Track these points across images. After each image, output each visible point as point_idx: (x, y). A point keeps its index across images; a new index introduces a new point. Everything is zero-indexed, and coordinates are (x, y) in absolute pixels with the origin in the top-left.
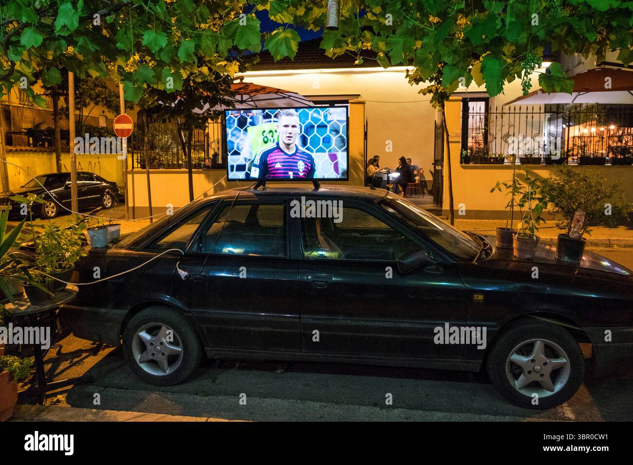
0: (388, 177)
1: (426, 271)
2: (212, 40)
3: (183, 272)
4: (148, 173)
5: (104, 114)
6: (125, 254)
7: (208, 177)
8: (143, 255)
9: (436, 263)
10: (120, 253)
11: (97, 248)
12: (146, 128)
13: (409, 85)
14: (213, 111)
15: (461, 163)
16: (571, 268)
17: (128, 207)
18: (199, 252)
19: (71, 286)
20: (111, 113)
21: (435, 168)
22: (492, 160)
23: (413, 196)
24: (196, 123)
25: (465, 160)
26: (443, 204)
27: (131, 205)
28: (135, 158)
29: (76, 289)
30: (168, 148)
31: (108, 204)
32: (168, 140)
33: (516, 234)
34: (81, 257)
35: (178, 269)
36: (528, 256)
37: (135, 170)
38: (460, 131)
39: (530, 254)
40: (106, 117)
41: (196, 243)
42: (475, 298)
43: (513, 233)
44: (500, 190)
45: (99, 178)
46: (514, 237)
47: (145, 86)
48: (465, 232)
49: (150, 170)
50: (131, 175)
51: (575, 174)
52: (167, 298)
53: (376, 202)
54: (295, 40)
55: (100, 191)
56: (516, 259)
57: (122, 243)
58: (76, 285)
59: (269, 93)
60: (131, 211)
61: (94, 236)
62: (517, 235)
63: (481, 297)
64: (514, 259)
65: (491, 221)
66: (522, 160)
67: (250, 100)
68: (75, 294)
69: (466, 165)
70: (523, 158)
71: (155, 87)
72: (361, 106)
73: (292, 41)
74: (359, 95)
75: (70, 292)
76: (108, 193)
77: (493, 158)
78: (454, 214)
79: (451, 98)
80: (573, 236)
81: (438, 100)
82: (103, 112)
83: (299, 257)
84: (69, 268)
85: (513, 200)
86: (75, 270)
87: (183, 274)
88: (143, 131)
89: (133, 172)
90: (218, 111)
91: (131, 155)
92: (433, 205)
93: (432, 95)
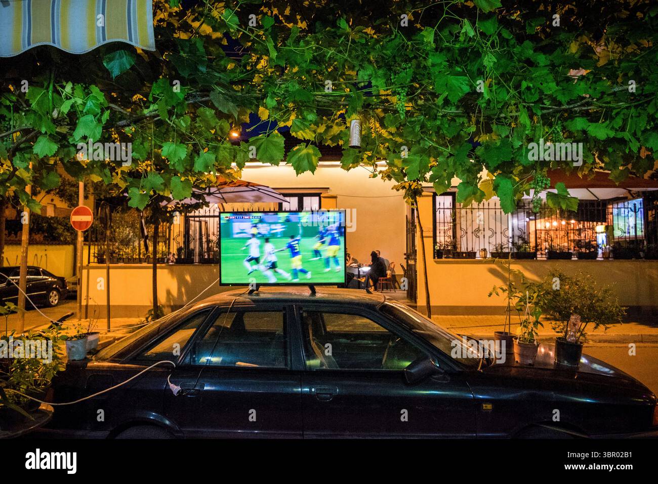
0: (359, 272)
1: (434, 380)
2: (230, 152)
3: (176, 387)
4: (109, 268)
5: (54, 203)
6: (109, 367)
7: (172, 272)
8: (129, 368)
9: (443, 371)
10: (103, 367)
11: (75, 360)
12: (109, 221)
13: (382, 181)
14: (182, 204)
15: (434, 258)
16: (572, 372)
17: (81, 306)
18: (192, 363)
19: (44, 406)
20: (64, 202)
21: (407, 262)
22: (464, 255)
23: (385, 291)
24: (164, 217)
25: (438, 254)
26: (418, 300)
27: (84, 303)
28: (92, 251)
29: (51, 409)
30: (129, 241)
31: (54, 301)
32: (129, 233)
33: (516, 339)
34: (59, 372)
35: (170, 383)
36: (530, 361)
37: (91, 265)
38: (431, 226)
39: (532, 359)
40: (55, 205)
41: (189, 354)
42: (484, 408)
43: (513, 337)
44: (498, 295)
45: (46, 273)
46: (514, 342)
47: (152, 193)
48: (459, 335)
49: (111, 265)
50: (86, 270)
51: (566, 278)
52: (153, 416)
53: (378, 307)
54: (316, 155)
55: (48, 287)
56: (518, 365)
57: (103, 353)
58: (52, 406)
59: (239, 186)
60: (83, 310)
61: (73, 347)
62: (518, 340)
63: (489, 407)
64: (516, 364)
65: (466, 317)
66: (492, 254)
67: (218, 192)
68: (51, 415)
69: (439, 260)
70: (494, 253)
71: (161, 193)
72: (334, 200)
73: (313, 157)
74: (328, 188)
75: (44, 413)
76: (56, 289)
77: (465, 253)
78: (431, 310)
79: (423, 194)
80: (570, 339)
81: (411, 196)
82: (52, 200)
83: (301, 368)
84: (45, 384)
85: (509, 303)
86: (51, 387)
87: (175, 389)
88: (106, 224)
89: (88, 267)
90: (187, 204)
91: (87, 247)
92: (407, 301)
93: (404, 191)
